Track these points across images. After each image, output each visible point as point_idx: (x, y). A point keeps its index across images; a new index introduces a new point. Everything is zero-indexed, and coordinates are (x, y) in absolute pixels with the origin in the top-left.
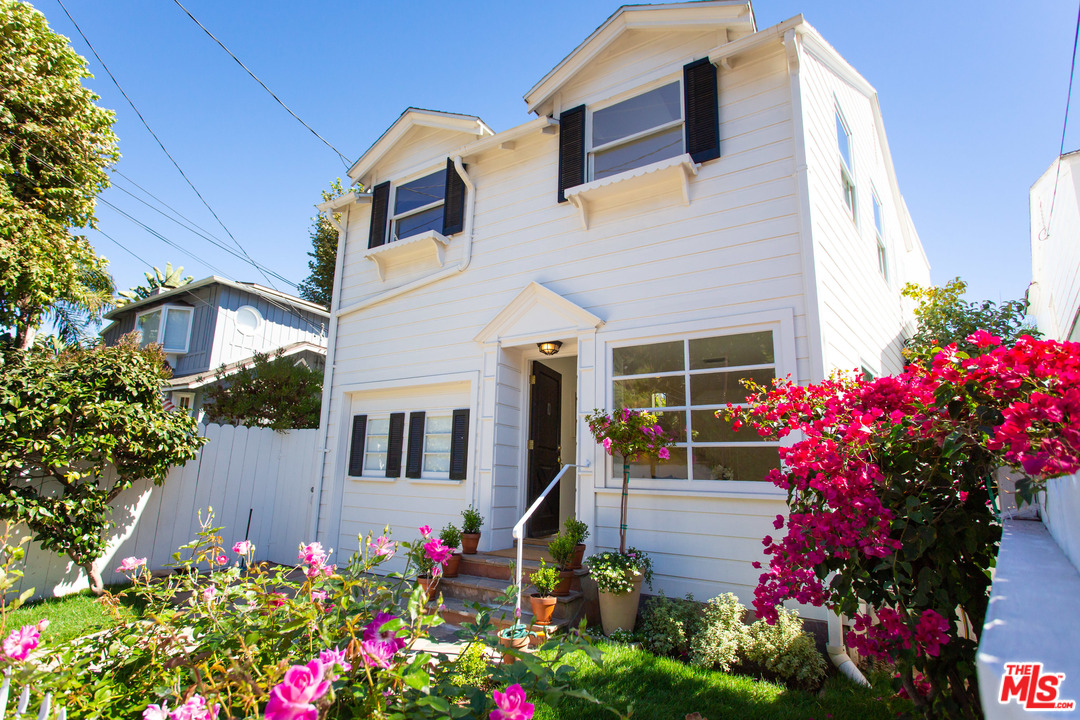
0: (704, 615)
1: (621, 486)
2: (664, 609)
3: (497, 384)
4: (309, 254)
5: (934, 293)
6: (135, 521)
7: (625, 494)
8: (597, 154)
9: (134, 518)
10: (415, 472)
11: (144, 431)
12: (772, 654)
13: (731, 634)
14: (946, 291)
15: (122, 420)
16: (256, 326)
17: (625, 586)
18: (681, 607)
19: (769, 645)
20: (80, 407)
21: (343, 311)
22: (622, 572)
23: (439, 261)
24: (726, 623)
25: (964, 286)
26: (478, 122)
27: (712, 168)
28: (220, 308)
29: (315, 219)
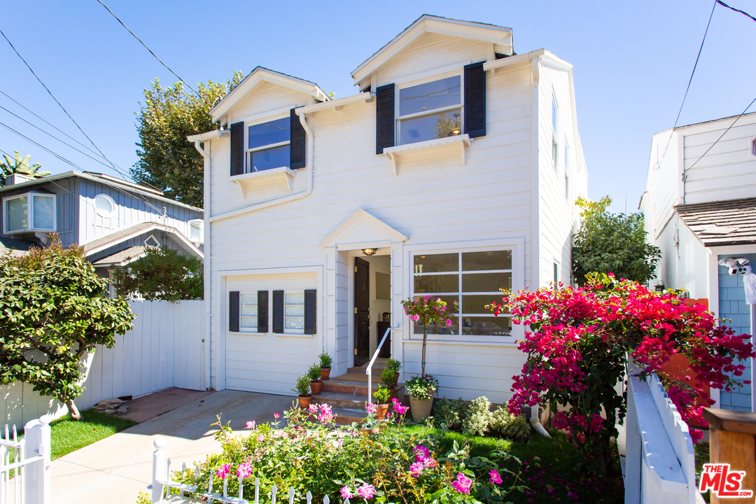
0: (469, 408)
1: (423, 338)
2: (447, 407)
3: (336, 275)
4: (137, 144)
5: (594, 205)
6: (88, 370)
7: (424, 345)
8: (402, 120)
9: (86, 368)
10: (279, 329)
11: (102, 316)
12: (505, 426)
13: (484, 417)
14: (600, 204)
15: (90, 310)
16: (110, 210)
17: (427, 396)
18: (456, 405)
19: (504, 422)
20: (61, 304)
21: (214, 219)
22: (426, 389)
23: (289, 187)
24: (481, 412)
25: (610, 202)
26: (316, 87)
27: (480, 142)
28: (81, 196)
29: (139, 114)
